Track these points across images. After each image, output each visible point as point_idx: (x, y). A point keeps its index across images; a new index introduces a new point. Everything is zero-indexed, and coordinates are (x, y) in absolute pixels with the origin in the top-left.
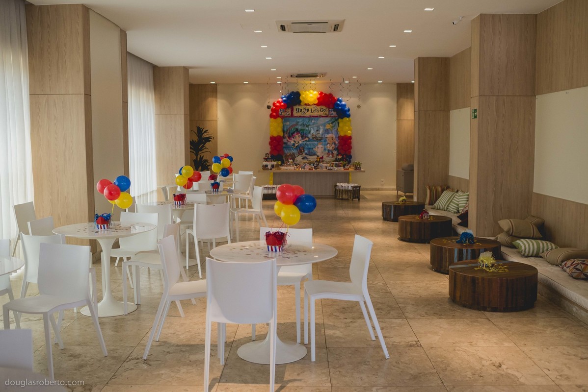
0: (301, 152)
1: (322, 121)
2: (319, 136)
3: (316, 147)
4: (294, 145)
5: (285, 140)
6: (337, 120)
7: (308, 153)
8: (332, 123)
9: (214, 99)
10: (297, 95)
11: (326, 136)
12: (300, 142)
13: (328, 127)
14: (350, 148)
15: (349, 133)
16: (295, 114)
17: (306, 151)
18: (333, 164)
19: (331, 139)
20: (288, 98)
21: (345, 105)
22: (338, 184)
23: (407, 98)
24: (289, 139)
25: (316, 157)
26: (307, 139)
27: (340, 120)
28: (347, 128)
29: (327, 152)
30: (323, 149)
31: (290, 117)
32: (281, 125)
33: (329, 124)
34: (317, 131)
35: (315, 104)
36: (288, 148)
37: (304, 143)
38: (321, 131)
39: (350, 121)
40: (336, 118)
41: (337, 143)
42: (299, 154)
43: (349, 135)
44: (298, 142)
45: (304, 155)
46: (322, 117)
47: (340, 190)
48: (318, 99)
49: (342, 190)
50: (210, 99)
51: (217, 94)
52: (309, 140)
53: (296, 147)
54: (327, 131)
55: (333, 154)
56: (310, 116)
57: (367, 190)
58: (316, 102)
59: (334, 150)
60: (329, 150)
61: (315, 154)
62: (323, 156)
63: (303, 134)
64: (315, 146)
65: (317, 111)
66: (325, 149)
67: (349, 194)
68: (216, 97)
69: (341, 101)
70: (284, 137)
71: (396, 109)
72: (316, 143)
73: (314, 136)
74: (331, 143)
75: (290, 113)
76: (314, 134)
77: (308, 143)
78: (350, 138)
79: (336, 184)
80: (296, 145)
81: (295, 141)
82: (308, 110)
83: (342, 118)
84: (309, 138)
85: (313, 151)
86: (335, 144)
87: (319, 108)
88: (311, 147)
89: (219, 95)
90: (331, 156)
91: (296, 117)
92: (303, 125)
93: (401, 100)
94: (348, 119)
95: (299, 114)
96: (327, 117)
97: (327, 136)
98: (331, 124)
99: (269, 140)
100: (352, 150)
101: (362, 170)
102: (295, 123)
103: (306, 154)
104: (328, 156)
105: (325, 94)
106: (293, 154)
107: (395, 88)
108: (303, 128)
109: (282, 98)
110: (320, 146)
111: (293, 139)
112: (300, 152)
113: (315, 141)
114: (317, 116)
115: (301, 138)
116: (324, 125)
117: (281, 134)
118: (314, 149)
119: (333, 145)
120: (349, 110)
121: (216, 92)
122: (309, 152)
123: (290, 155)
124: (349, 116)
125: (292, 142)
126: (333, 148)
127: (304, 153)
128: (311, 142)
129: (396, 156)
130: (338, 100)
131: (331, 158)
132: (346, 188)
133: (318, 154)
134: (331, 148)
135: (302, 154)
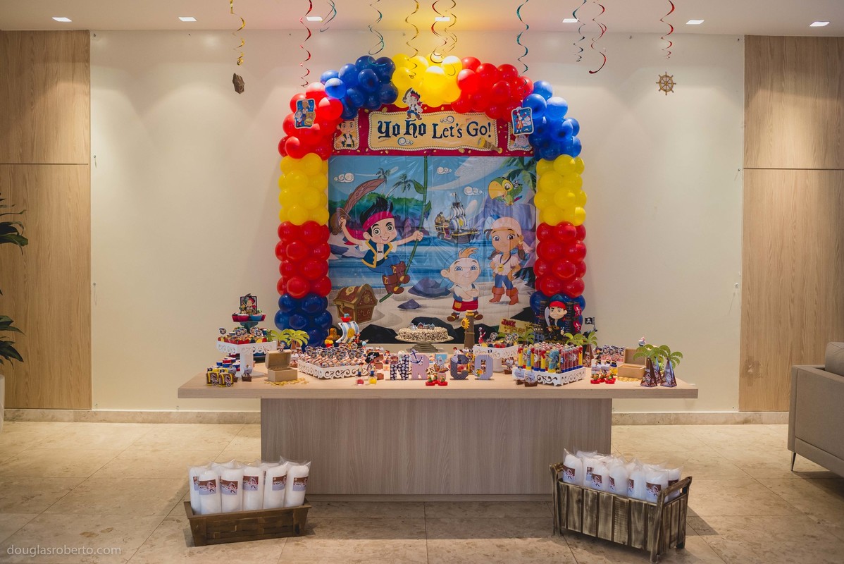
0: (398, 283)
1: (473, 168)
2: (463, 225)
3: (453, 266)
4: (369, 256)
5: (336, 240)
6: (531, 164)
7: (420, 288)
8: (512, 176)
9: (79, 87)
10: (384, 69)
11: (487, 227)
12: (394, 248)
13: (498, 190)
14: (581, 269)
15: (577, 215)
16: (375, 142)
17: (414, 282)
18: (542, 353)
19: (504, 237)
20: (349, 78)
21: (562, 109)
22: (571, 460)
23: (782, 90)
24: (353, 235)
25: (449, 301)
26: (418, 235)
27: (541, 165)
28: (571, 195)
29: (491, 283)
30: (478, 271)
31: (354, 153)
32: (323, 181)
33: (500, 179)
34: (456, 205)
35: (448, 107)
36: (348, 267)
37: (409, 249)
38: (472, 207)
39: (579, 168)
40: (527, 159)
41: (527, 249)
42: (390, 291)
43: (578, 223)
44: (386, 247)
45: (407, 294)
46: (476, 153)
47: (582, 492)
48: (462, 84)
49: (597, 497)
50: (63, 89)
51: (88, 68)
52: (427, 241)
53: (379, 263)
54: (492, 208)
55: (513, 293)
56: (430, 152)
57: (634, 423)
58: (454, 95)
59: (517, 275)
60: (498, 278)
61: (446, 293)
62: (476, 301)
63: (403, 217)
64: (446, 260)
65: (455, 131)
66: (483, 274)
67: (638, 525)
68: (86, 79)
69: (547, 94)
70: (332, 229)
71: (742, 131)
72: (451, 250)
73: (446, 225)
74: (506, 250)
75: (357, 142)
76: (446, 216)
77: (420, 249)
78: (581, 232)
79: (562, 457)
80: (379, 257)
81: (373, 244)
82: (422, 130)
83: (552, 157)
84: (425, 232)
85: (439, 281)
86: (521, 253)
87: (461, 119)
88: (434, 267)
89: (94, 69)
90: (505, 298)
91: (377, 153)
92: (404, 182)
93: (762, 95)
94: (573, 161)
95: (391, 143)
96: (493, 153)
97: (491, 224)
98: (506, 183)
99: (277, 240)
100: (585, 279)
101: (681, 384)
102: (375, 176)
103: (414, 290)
104: (496, 299)
105: (489, 67)
106: (368, 291)
107: (740, 50)
108: (403, 196)
109: (324, 81)
110: (466, 262)
111: (366, 235)
112: (393, 285)
113: (448, 243)
114: (455, 153)
115: (395, 233)
116: (483, 183)
117: (323, 218)
118: (443, 273)
119: (515, 260)
120: (576, 128)
121: (88, 61)
122: (425, 283)
123: (354, 294)
124: (576, 150)
125: (365, 247)
126: (513, 268)
127: (407, 288)
128: (431, 249)
129: (738, 301)
130: (538, 88)
131: (507, 307)
132: (620, 488)
133: (458, 292)
134: (506, 271)
135: (401, 290)
